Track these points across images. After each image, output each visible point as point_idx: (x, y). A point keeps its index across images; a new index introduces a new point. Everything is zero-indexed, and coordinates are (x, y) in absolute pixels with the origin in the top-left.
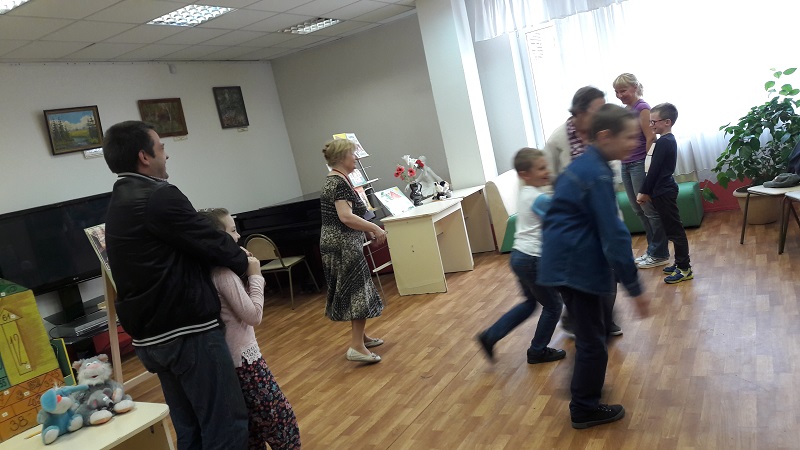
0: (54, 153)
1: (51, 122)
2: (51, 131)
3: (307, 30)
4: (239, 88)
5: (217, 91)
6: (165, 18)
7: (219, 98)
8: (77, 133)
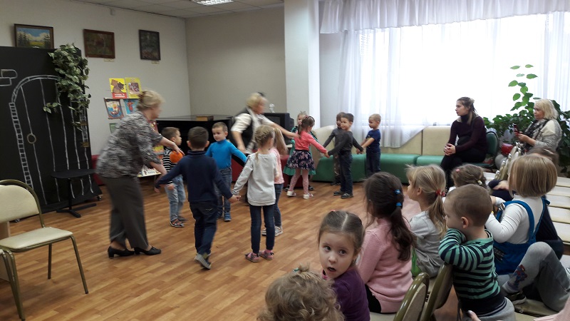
1: (18, 33)
4: (158, 34)
5: (142, 33)
7: (142, 38)
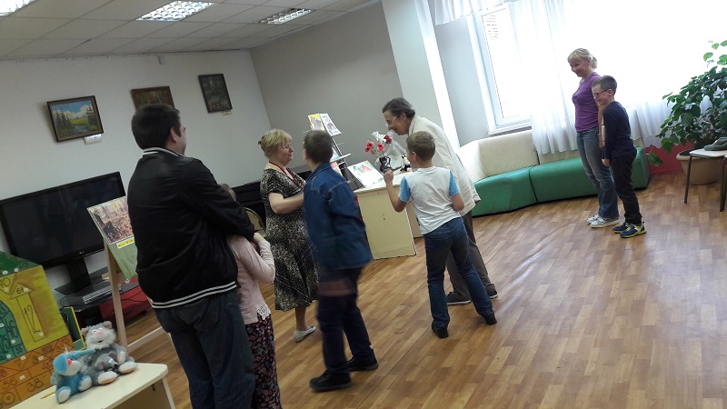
0: (58, 139)
1: (54, 112)
2: (55, 120)
3: (282, 20)
4: (222, 76)
5: (202, 79)
6: (153, 15)
7: (204, 85)
8: (78, 122)
